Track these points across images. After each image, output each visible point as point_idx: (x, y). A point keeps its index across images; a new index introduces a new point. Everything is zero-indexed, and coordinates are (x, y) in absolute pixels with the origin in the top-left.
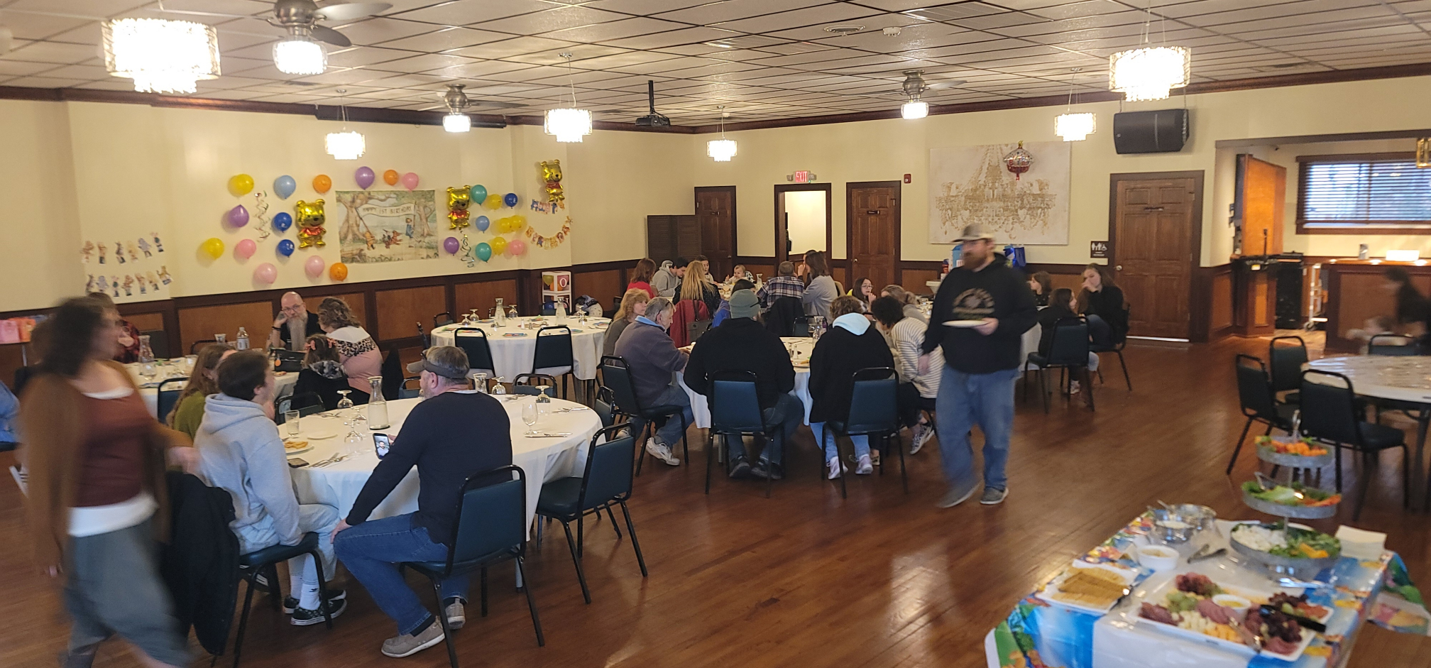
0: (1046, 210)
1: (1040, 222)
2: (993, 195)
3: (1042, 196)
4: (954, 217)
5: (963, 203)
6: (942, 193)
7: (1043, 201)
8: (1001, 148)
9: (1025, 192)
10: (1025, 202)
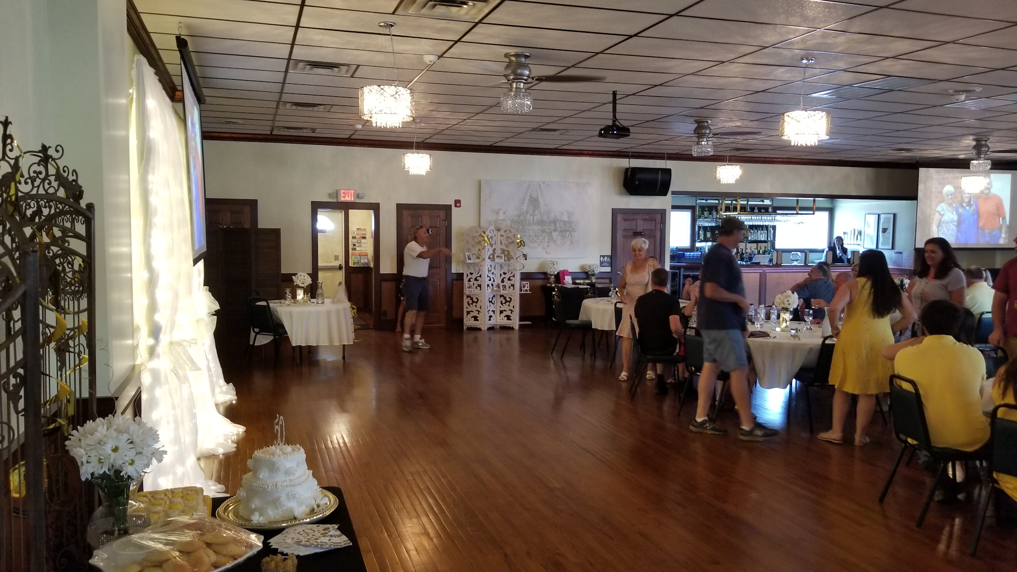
0: (572, 233)
1: (569, 242)
2: (533, 220)
3: (570, 223)
6: (491, 217)
7: (570, 226)
8: (539, 184)
9: (557, 219)
10: (557, 227)
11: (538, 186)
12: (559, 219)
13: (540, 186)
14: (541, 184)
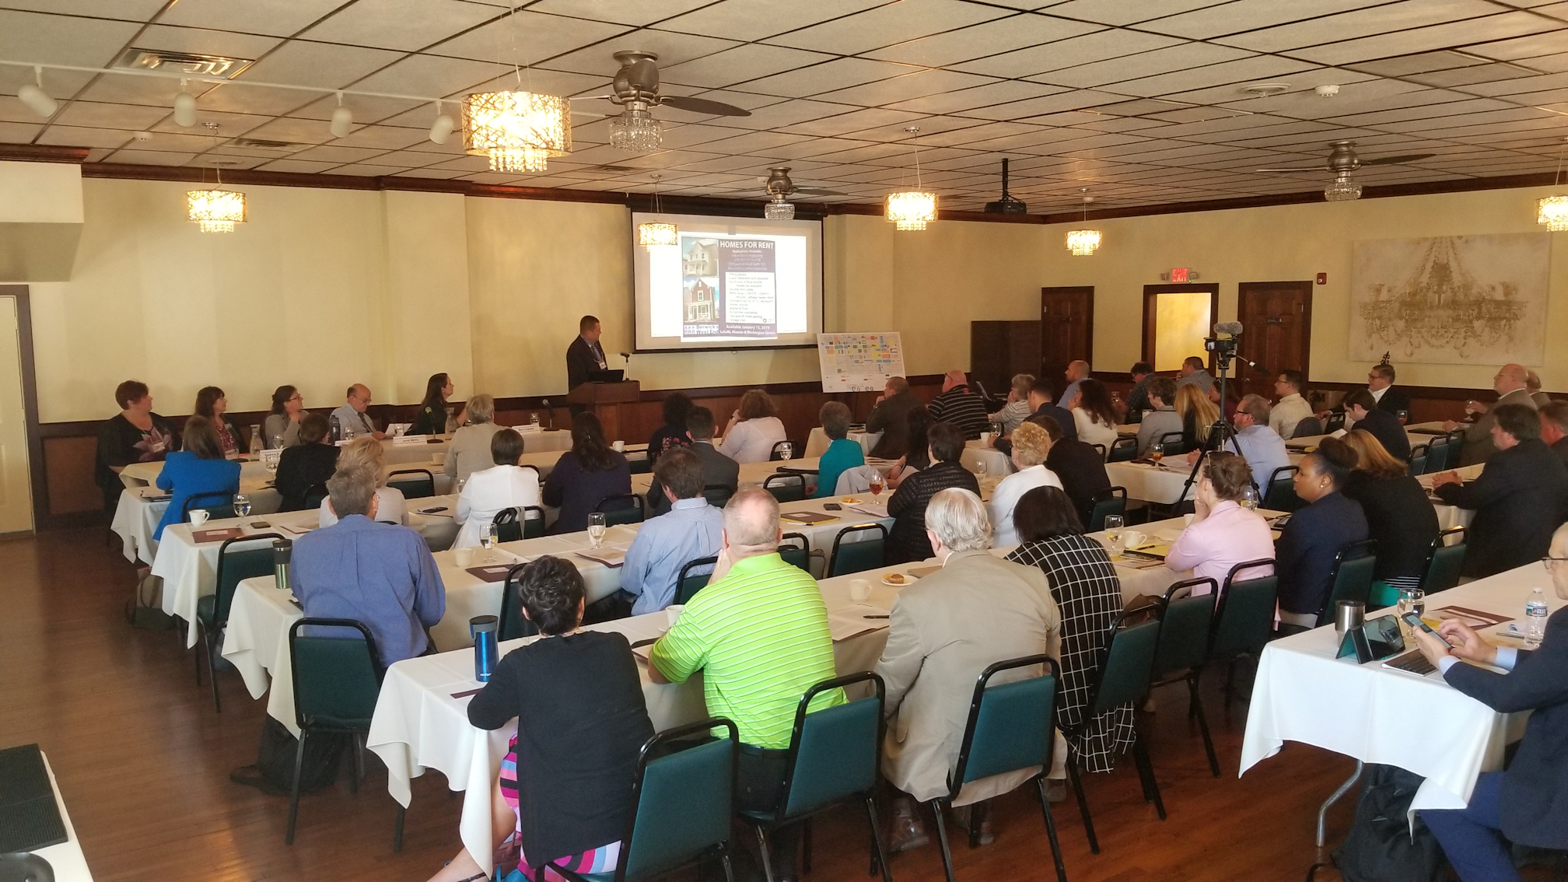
0: (1512, 322)
1: (1504, 338)
2: (1439, 300)
3: (1508, 304)
4: (1382, 329)
5: (1396, 311)
6: (1368, 297)
7: (1509, 310)
8: (1451, 241)
9: (1484, 298)
10: (1483, 311)
11: (1449, 244)
12: (1488, 298)
14: (1455, 240)
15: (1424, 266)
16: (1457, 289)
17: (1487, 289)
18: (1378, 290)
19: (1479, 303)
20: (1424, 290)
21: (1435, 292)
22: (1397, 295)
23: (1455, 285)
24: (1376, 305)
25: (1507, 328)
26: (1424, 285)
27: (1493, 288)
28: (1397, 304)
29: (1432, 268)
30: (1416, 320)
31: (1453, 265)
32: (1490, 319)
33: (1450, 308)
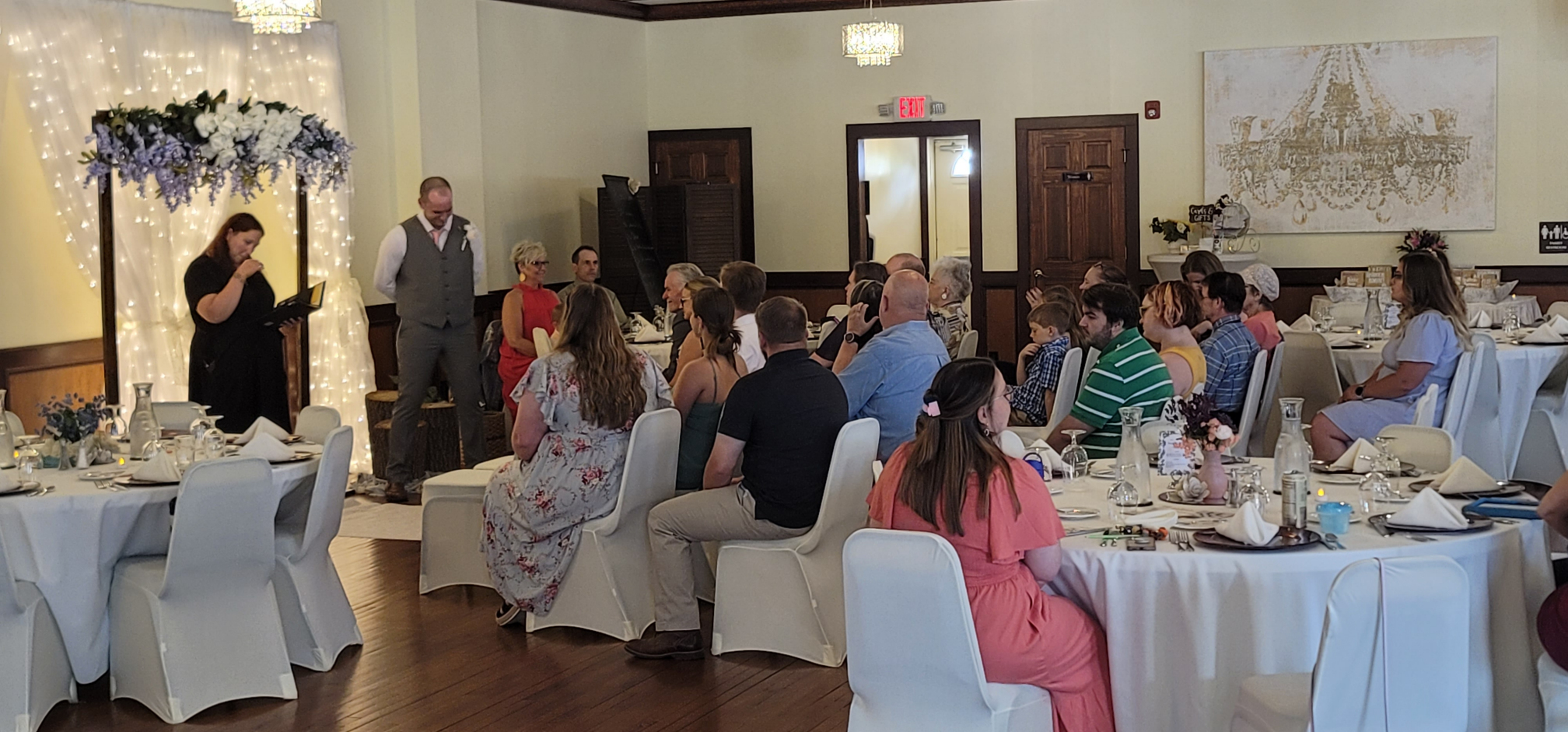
0: (1451, 166)
1: (1440, 190)
2: (1341, 139)
3: (1444, 141)
5: (1276, 156)
6: (1231, 137)
7: (1444, 150)
8: (1355, 51)
9: (1407, 133)
10: (1407, 153)
11: (1352, 55)
12: (1415, 133)
13: (1356, 53)
14: (1361, 49)
15: (1315, 87)
16: (1366, 122)
17: (1410, 119)
18: (1247, 127)
19: (1400, 141)
20: (1318, 124)
21: (1335, 127)
22: (1277, 133)
23: (1363, 116)
24: (1244, 148)
25: (1444, 174)
26: (1317, 115)
27: (1420, 119)
28: (1279, 147)
29: (1328, 90)
30: (1309, 168)
31: (1359, 86)
32: (1418, 164)
33: (1358, 150)
